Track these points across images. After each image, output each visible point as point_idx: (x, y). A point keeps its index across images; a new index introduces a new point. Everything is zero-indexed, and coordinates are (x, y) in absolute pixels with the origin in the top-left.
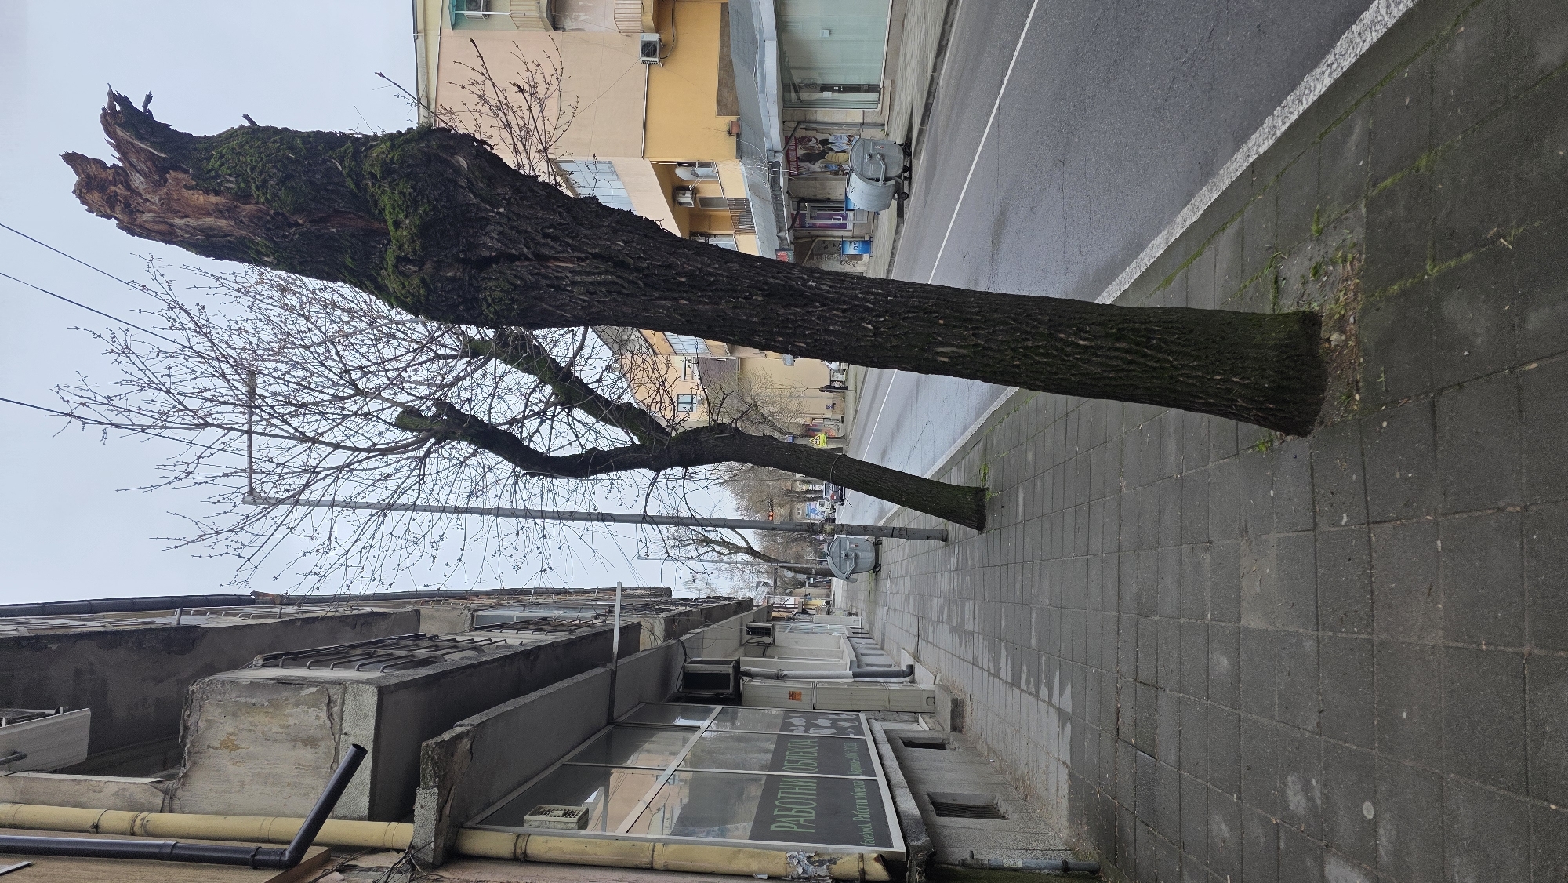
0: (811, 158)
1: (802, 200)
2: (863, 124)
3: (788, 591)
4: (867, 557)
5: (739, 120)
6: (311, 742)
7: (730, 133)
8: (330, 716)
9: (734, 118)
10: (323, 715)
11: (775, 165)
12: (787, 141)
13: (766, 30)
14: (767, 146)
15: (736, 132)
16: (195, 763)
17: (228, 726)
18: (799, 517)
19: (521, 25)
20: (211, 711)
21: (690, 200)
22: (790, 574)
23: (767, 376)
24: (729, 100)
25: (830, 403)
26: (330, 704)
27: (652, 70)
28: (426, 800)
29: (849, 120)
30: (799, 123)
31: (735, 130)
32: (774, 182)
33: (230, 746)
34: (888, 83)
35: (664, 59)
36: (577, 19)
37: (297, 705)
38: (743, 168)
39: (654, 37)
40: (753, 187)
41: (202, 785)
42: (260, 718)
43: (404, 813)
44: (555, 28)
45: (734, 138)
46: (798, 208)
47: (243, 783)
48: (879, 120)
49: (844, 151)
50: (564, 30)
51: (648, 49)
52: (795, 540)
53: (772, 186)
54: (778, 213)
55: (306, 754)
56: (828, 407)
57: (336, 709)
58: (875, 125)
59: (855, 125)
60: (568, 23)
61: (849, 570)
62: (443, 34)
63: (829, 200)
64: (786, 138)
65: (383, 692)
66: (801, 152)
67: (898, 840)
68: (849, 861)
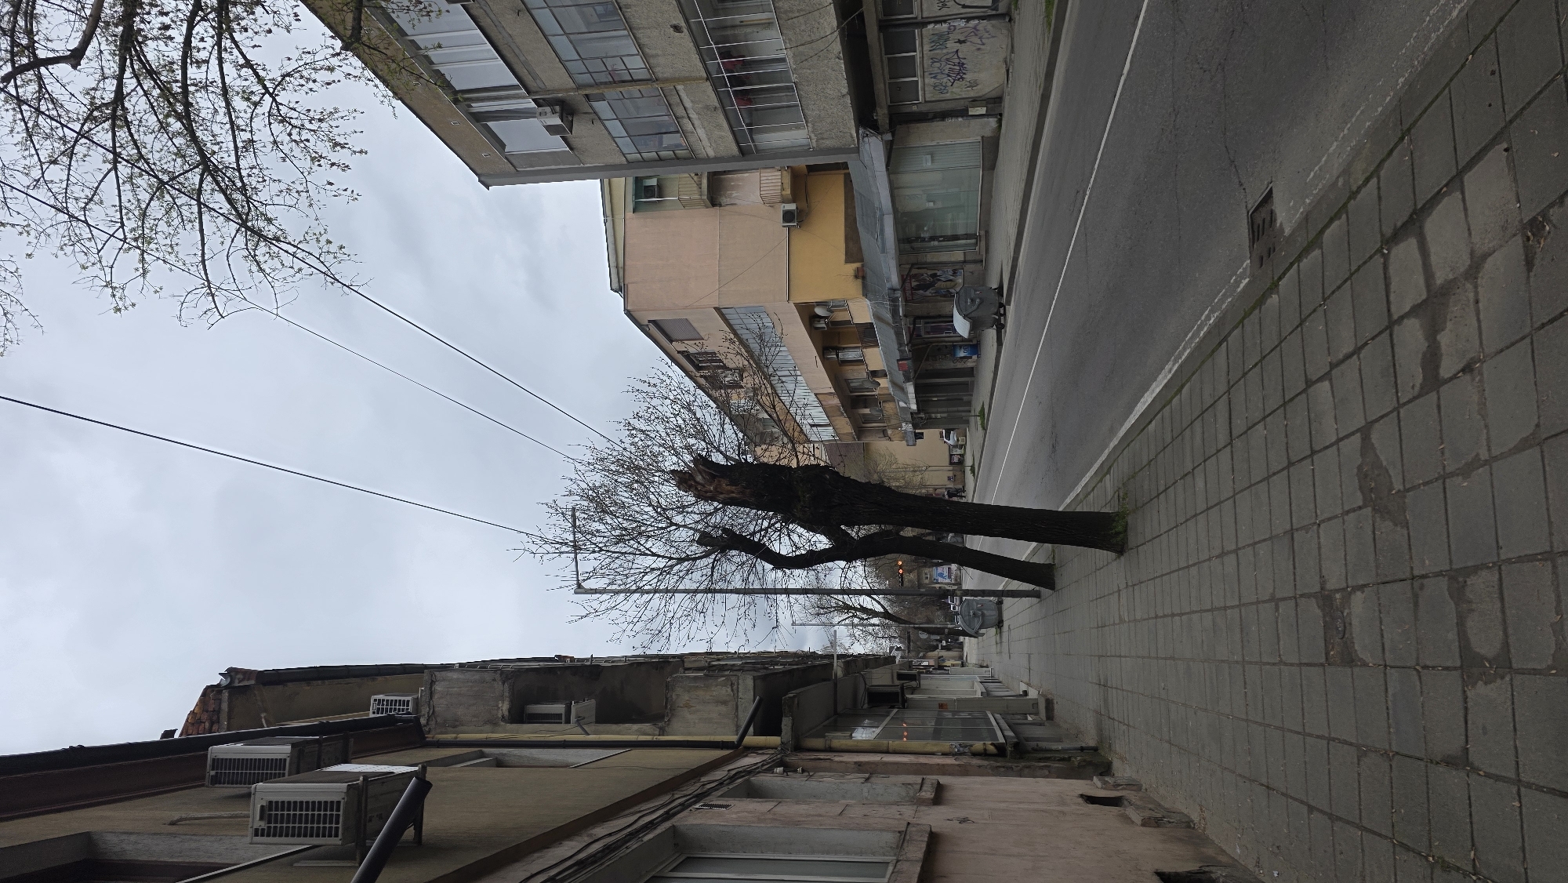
0: (925, 287)
1: (917, 318)
2: (965, 262)
3: (921, 654)
4: (991, 614)
5: (863, 266)
6: (725, 703)
7: (856, 277)
8: (732, 690)
9: (858, 265)
10: (729, 690)
11: (894, 300)
12: (903, 279)
13: (884, 208)
14: (888, 285)
15: (860, 275)
16: (673, 715)
17: (686, 697)
18: (927, 581)
19: (685, 205)
20: (679, 690)
21: (824, 326)
22: (924, 636)
23: (891, 455)
24: (854, 252)
25: (951, 474)
26: (732, 685)
27: (792, 233)
28: (786, 723)
29: (953, 260)
30: (913, 265)
31: (860, 274)
32: (894, 312)
33: (688, 706)
34: (983, 233)
35: (801, 223)
36: (730, 196)
37: (716, 686)
38: (869, 303)
39: (792, 207)
40: (877, 316)
41: (676, 724)
42: (701, 693)
43: (777, 732)
44: (714, 205)
45: (859, 281)
46: (914, 324)
47: (695, 723)
48: (978, 258)
49: (951, 280)
50: (720, 205)
51: (788, 216)
52: (924, 605)
53: (893, 316)
54: (898, 334)
55: (723, 709)
56: (949, 479)
57: (735, 687)
58: (975, 262)
59: (959, 262)
60: (724, 200)
61: (977, 626)
62: (627, 217)
63: (940, 316)
64: (902, 276)
65: (755, 679)
66: (914, 284)
67: (1002, 740)
68: (978, 745)
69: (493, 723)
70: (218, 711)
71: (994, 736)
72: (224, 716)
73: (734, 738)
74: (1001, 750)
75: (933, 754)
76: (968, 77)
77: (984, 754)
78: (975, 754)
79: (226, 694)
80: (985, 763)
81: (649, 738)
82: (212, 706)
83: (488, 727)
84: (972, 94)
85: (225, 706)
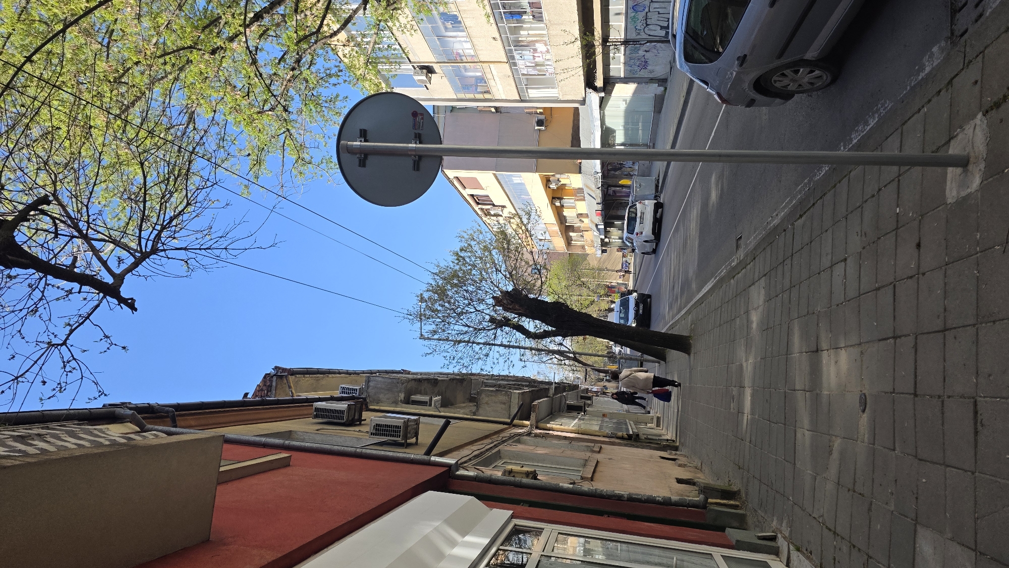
6: (504, 404)
8: (508, 398)
14: (594, 170)
16: (480, 407)
17: (487, 399)
20: (483, 396)
26: (508, 395)
28: (533, 416)
32: (596, 184)
33: (487, 403)
34: (651, 144)
37: (500, 396)
38: (581, 176)
40: (586, 185)
41: (482, 411)
42: (493, 398)
43: (528, 419)
47: (490, 411)
49: (631, 168)
55: (503, 406)
65: (519, 394)
67: (631, 433)
68: (620, 434)
69: (395, 403)
70: (271, 386)
71: (627, 430)
72: (273, 388)
73: (509, 421)
74: (630, 437)
75: (599, 436)
76: (649, 68)
77: (622, 438)
78: (618, 438)
79: (275, 378)
80: (622, 442)
81: (469, 417)
82: (268, 384)
83: (394, 405)
84: (651, 76)
85: (274, 384)
